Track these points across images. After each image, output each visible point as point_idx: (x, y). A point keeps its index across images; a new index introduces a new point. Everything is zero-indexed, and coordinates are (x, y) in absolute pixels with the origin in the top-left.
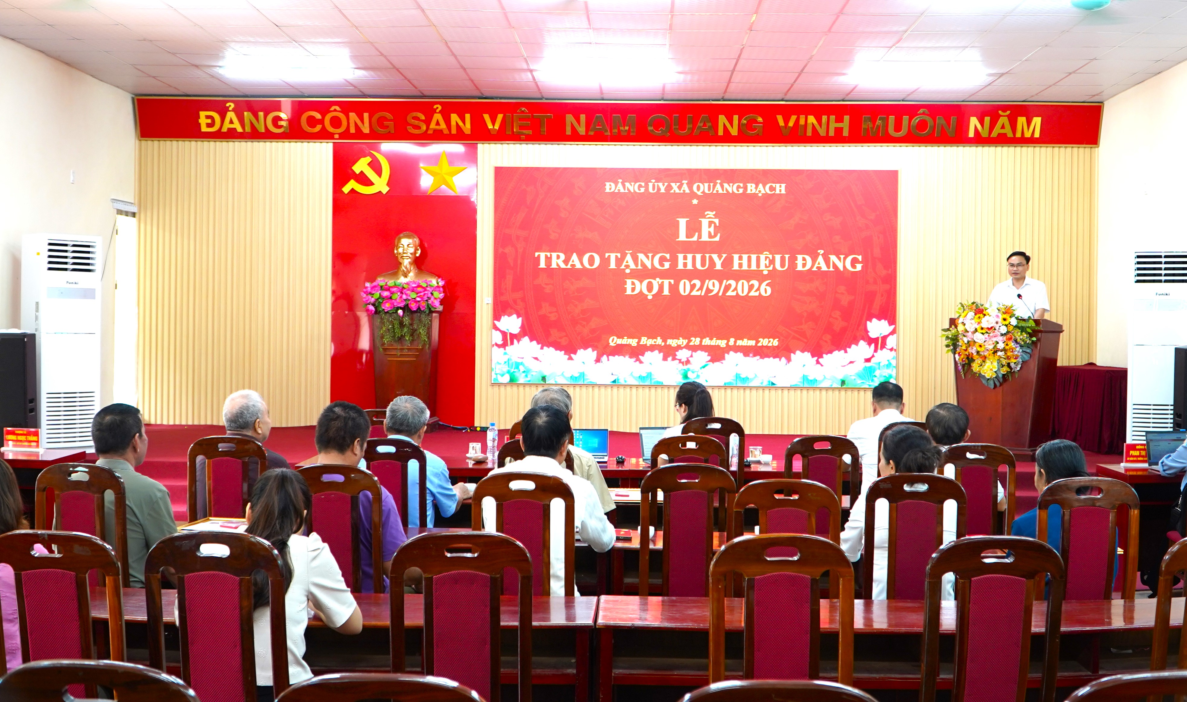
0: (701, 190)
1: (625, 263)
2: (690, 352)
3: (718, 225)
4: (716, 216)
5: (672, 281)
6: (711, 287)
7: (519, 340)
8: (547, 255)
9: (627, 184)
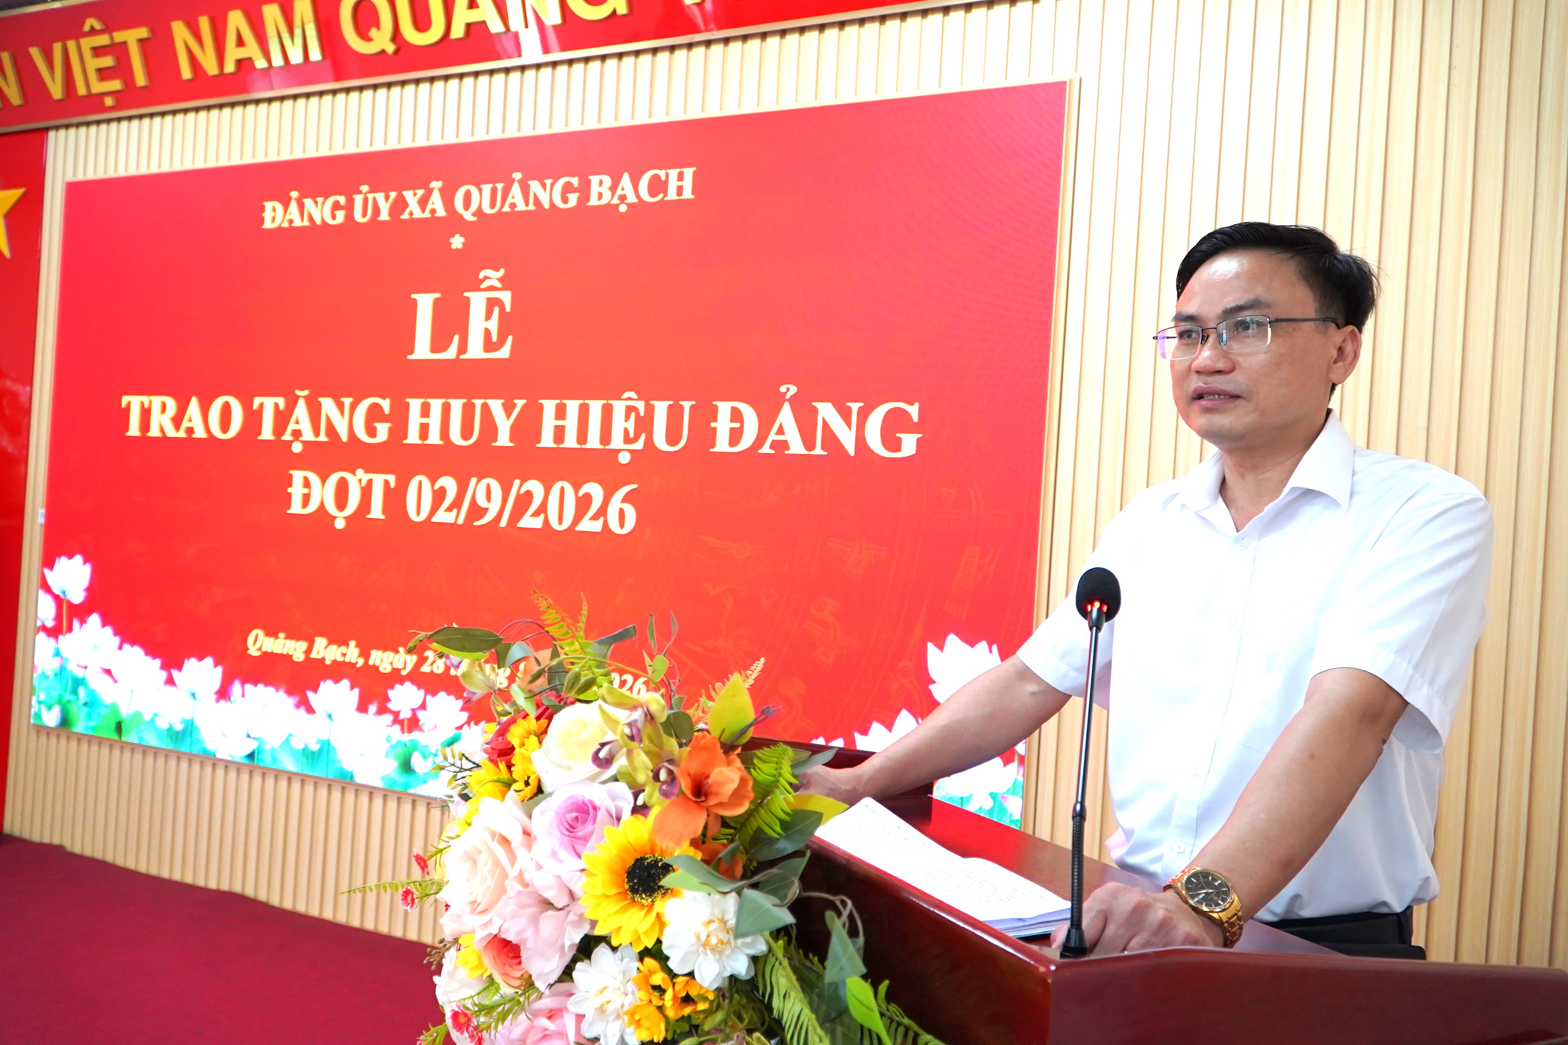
0: (474, 207)
1: (292, 426)
2: (422, 692)
3: (508, 309)
4: (506, 284)
6: (482, 502)
7: (82, 622)
8: (142, 404)
9: (308, 202)
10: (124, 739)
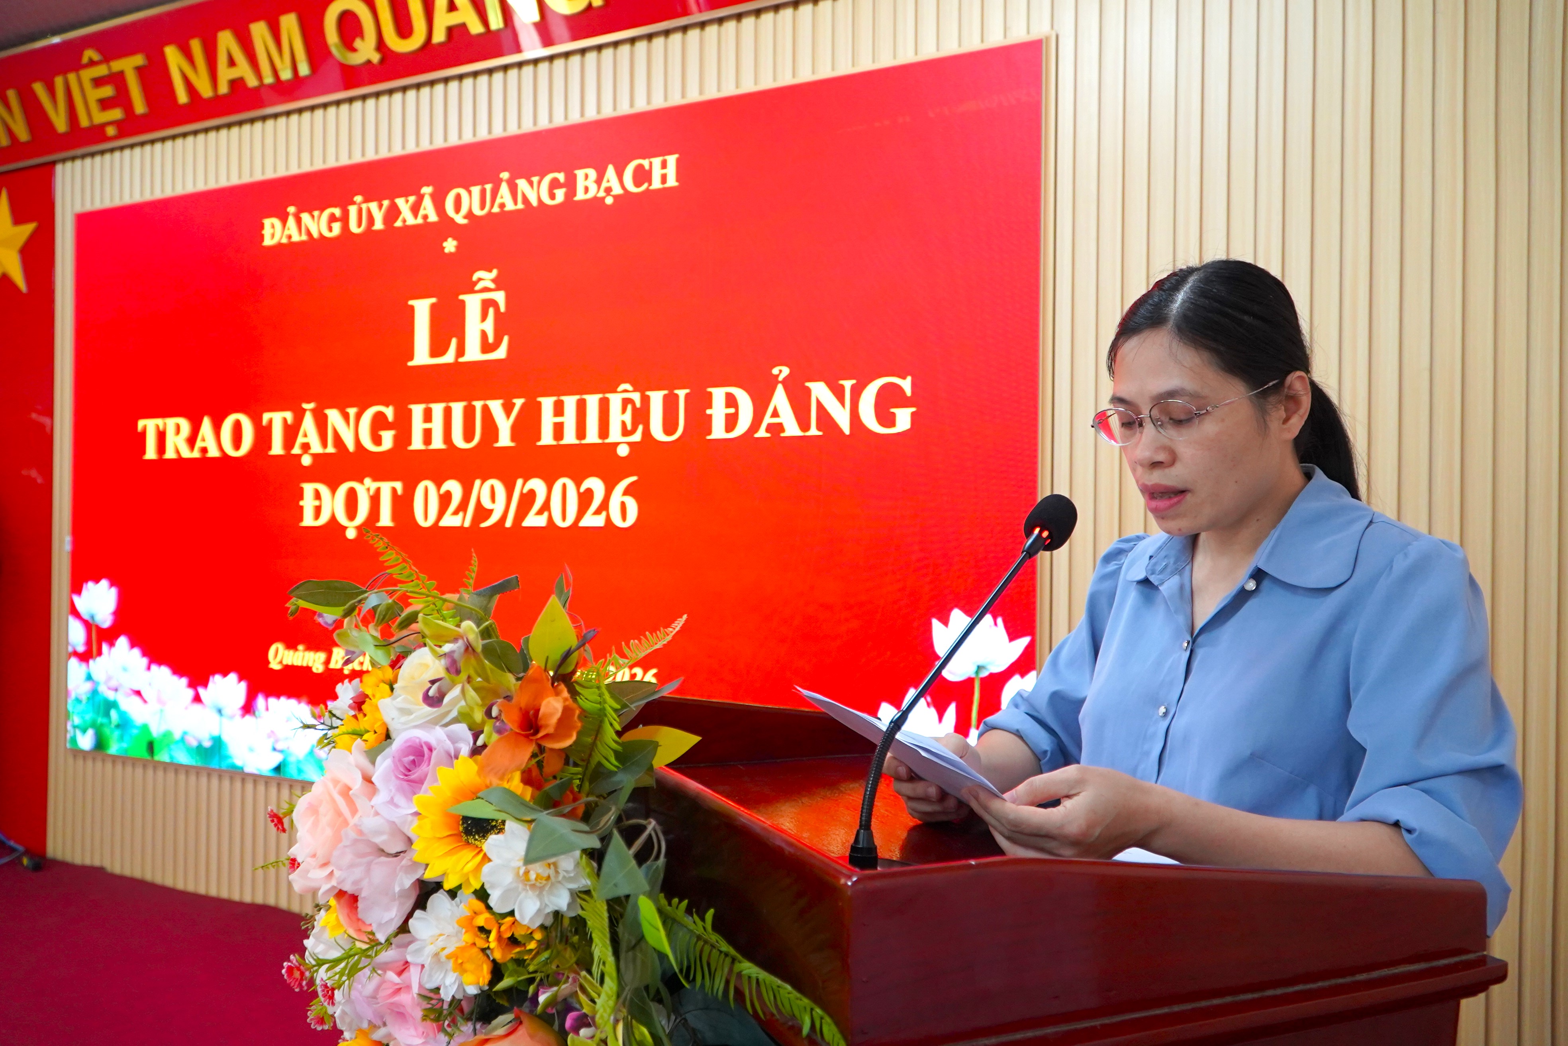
0: (464, 210)
1: (300, 440)
3: (502, 309)
4: (499, 284)
5: (399, 486)
6: (487, 503)
7: (112, 644)
8: (158, 427)
9: (305, 216)
10: (157, 757)
